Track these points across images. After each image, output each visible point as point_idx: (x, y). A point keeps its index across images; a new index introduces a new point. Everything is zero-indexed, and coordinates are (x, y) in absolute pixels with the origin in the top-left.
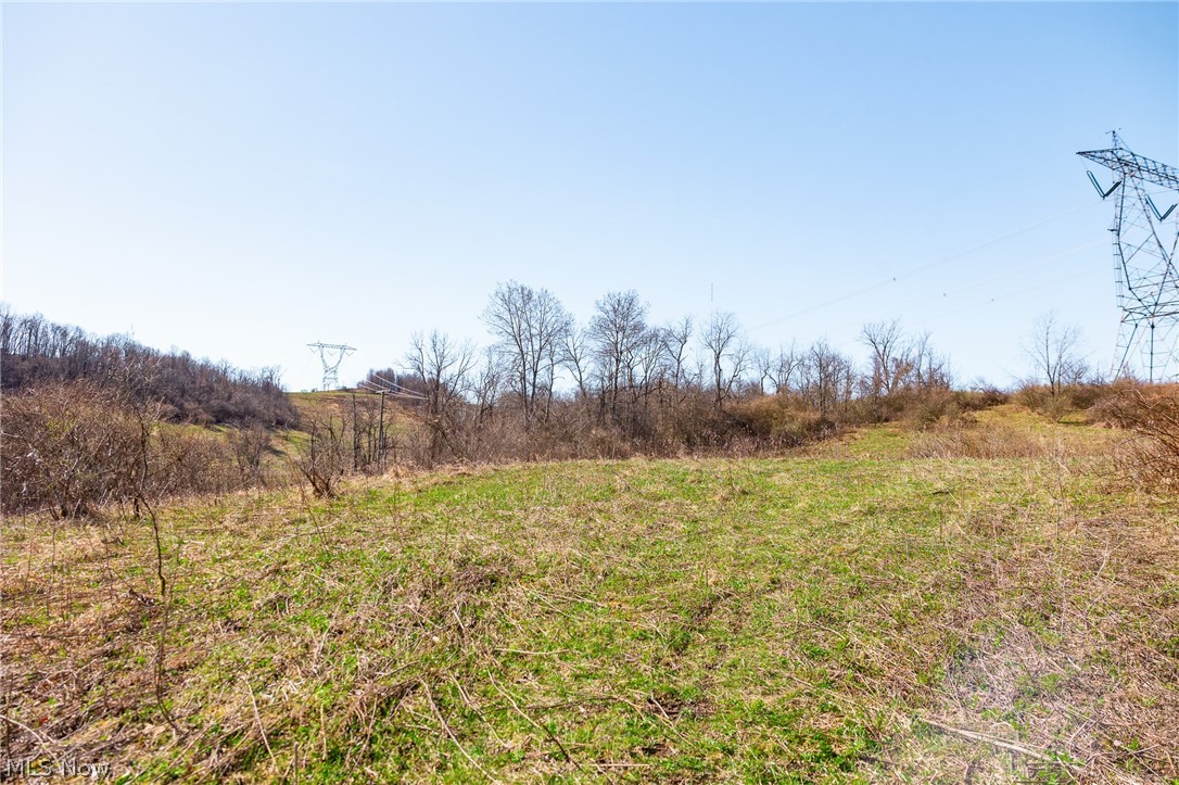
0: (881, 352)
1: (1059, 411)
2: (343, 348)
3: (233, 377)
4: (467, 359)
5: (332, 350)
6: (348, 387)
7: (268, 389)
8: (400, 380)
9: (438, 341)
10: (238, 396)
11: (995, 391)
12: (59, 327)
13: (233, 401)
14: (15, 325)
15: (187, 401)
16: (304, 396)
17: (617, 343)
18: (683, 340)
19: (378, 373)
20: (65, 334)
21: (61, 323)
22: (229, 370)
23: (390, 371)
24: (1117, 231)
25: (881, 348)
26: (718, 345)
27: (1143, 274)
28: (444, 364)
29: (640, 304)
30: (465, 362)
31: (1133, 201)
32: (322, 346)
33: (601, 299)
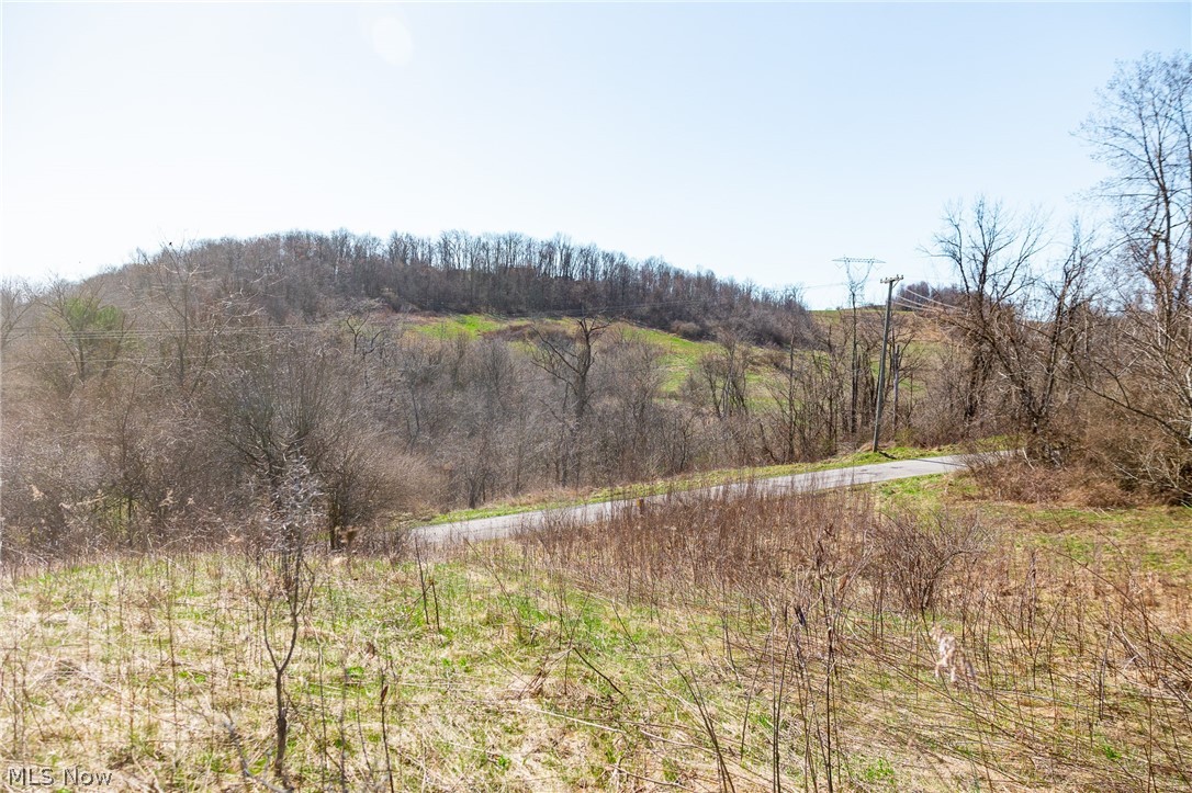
2: (871, 262)
3: (756, 295)
4: (1033, 237)
5: (858, 265)
6: (876, 303)
7: (791, 307)
8: (937, 295)
9: (985, 210)
10: (756, 313)
12: (607, 255)
13: (751, 318)
14: (575, 255)
15: (709, 318)
16: (828, 314)
19: (910, 288)
20: (612, 260)
21: (609, 250)
22: (753, 289)
23: (924, 284)
28: (995, 247)
30: (1030, 242)
32: (848, 260)
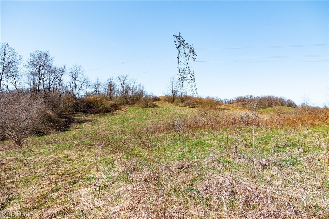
0: (122, 84)
1: (179, 103)
11: (156, 97)
17: (39, 71)
18: (62, 74)
24: (178, 58)
25: (122, 82)
26: (74, 76)
27: (183, 69)
29: (51, 56)
31: (182, 51)
33: (32, 52)
